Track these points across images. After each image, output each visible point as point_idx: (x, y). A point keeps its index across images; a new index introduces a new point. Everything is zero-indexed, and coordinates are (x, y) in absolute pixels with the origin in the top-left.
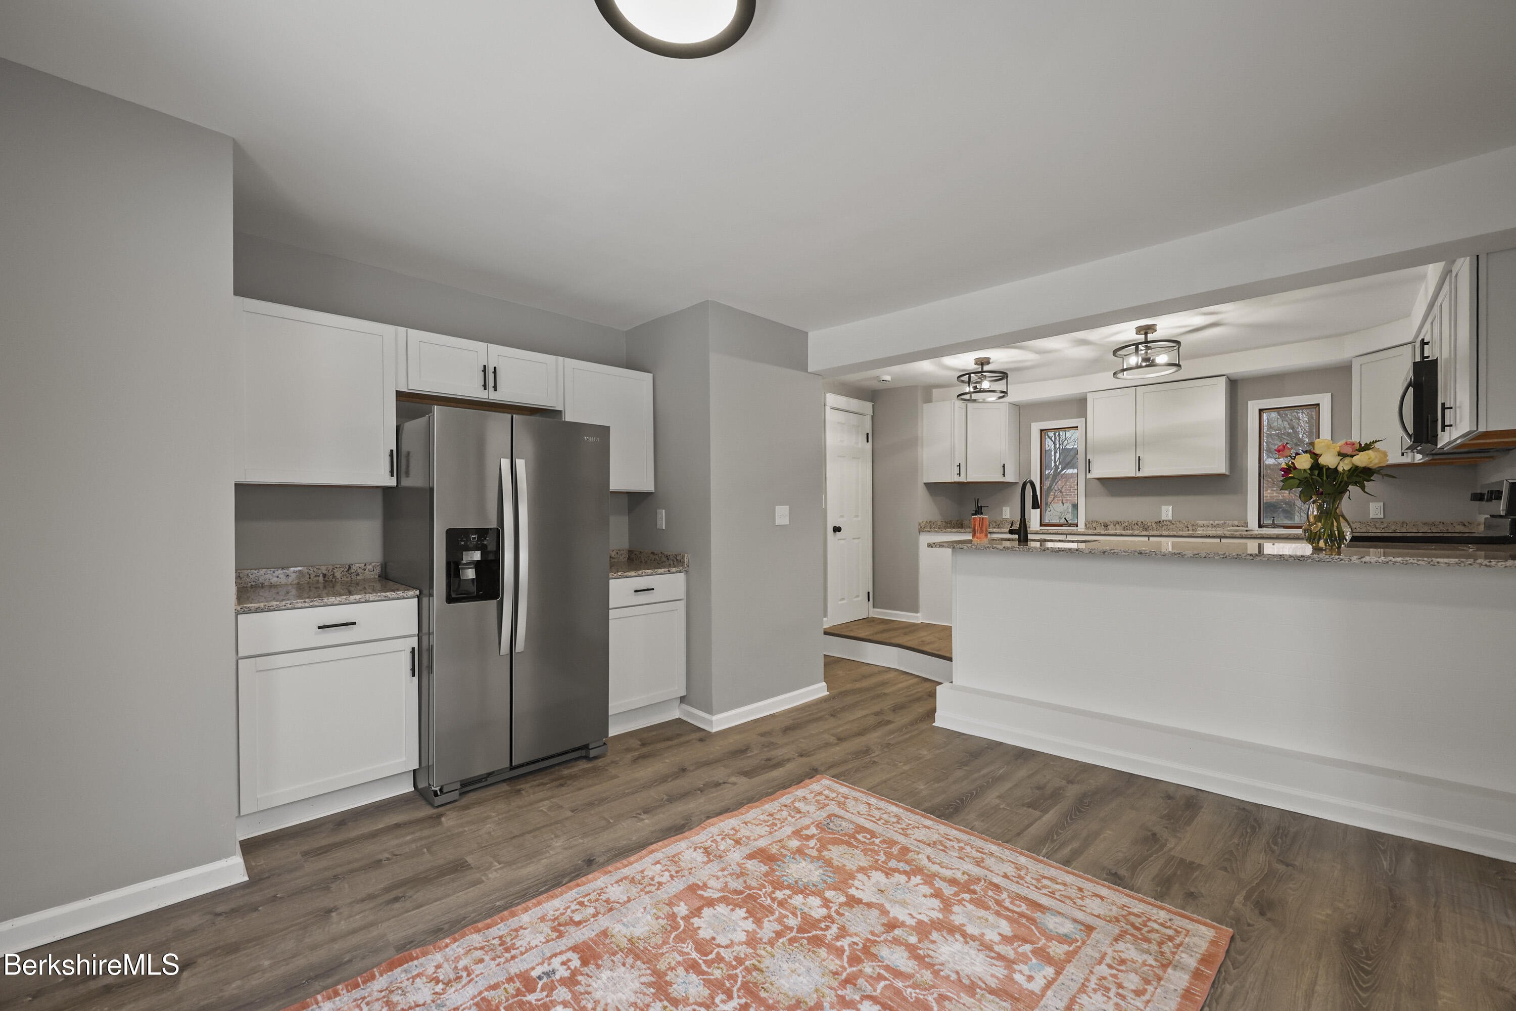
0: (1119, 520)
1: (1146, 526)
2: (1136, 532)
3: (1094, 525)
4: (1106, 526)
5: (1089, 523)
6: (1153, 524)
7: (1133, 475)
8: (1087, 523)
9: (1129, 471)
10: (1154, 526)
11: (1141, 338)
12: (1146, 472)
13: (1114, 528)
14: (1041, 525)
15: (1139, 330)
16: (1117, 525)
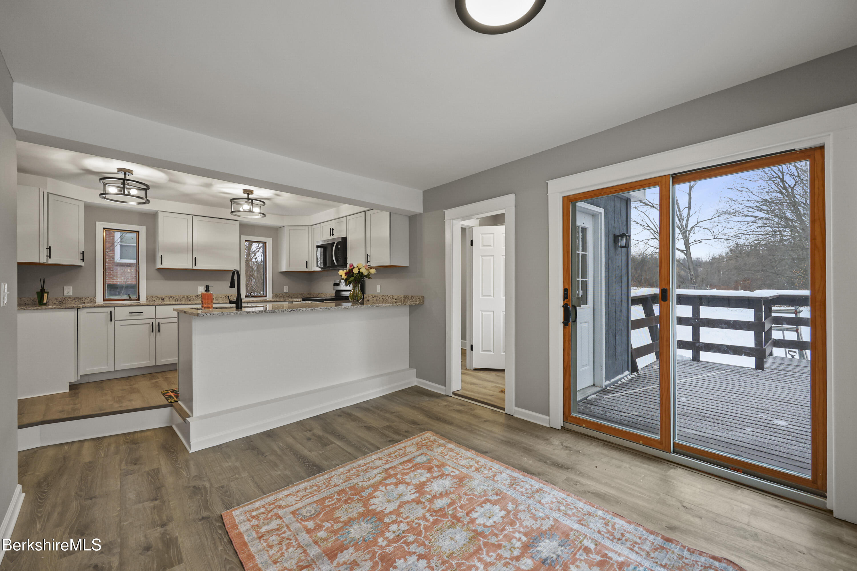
0: (172, 295)
1: (190, 299)
2: (183, 303)
3: (154, 299)
4: (163, 299)
5: (150, 297)
6: (194, 297)
7: (190, 267)
8: (148, 298)
9: (188, 265)
10: (194, 298)
11: (246, 196)
12: (199, 266)
13: (169, 300)
14: (104, 300)
15: (245, 191)
16: (170, 298)
